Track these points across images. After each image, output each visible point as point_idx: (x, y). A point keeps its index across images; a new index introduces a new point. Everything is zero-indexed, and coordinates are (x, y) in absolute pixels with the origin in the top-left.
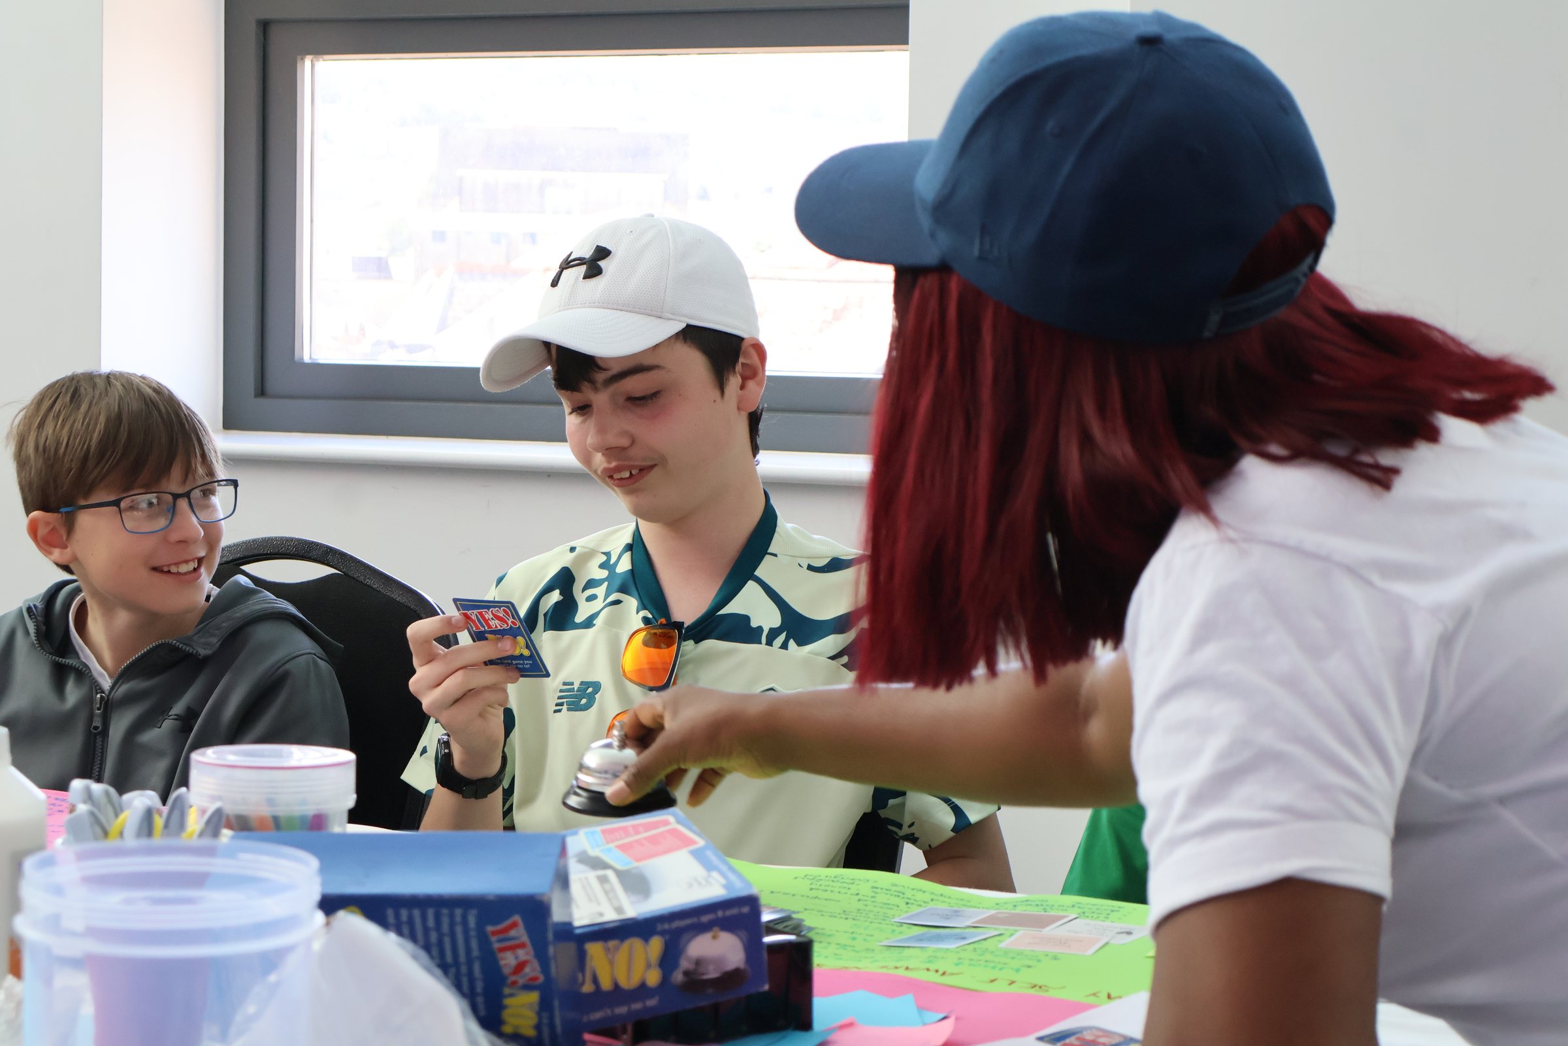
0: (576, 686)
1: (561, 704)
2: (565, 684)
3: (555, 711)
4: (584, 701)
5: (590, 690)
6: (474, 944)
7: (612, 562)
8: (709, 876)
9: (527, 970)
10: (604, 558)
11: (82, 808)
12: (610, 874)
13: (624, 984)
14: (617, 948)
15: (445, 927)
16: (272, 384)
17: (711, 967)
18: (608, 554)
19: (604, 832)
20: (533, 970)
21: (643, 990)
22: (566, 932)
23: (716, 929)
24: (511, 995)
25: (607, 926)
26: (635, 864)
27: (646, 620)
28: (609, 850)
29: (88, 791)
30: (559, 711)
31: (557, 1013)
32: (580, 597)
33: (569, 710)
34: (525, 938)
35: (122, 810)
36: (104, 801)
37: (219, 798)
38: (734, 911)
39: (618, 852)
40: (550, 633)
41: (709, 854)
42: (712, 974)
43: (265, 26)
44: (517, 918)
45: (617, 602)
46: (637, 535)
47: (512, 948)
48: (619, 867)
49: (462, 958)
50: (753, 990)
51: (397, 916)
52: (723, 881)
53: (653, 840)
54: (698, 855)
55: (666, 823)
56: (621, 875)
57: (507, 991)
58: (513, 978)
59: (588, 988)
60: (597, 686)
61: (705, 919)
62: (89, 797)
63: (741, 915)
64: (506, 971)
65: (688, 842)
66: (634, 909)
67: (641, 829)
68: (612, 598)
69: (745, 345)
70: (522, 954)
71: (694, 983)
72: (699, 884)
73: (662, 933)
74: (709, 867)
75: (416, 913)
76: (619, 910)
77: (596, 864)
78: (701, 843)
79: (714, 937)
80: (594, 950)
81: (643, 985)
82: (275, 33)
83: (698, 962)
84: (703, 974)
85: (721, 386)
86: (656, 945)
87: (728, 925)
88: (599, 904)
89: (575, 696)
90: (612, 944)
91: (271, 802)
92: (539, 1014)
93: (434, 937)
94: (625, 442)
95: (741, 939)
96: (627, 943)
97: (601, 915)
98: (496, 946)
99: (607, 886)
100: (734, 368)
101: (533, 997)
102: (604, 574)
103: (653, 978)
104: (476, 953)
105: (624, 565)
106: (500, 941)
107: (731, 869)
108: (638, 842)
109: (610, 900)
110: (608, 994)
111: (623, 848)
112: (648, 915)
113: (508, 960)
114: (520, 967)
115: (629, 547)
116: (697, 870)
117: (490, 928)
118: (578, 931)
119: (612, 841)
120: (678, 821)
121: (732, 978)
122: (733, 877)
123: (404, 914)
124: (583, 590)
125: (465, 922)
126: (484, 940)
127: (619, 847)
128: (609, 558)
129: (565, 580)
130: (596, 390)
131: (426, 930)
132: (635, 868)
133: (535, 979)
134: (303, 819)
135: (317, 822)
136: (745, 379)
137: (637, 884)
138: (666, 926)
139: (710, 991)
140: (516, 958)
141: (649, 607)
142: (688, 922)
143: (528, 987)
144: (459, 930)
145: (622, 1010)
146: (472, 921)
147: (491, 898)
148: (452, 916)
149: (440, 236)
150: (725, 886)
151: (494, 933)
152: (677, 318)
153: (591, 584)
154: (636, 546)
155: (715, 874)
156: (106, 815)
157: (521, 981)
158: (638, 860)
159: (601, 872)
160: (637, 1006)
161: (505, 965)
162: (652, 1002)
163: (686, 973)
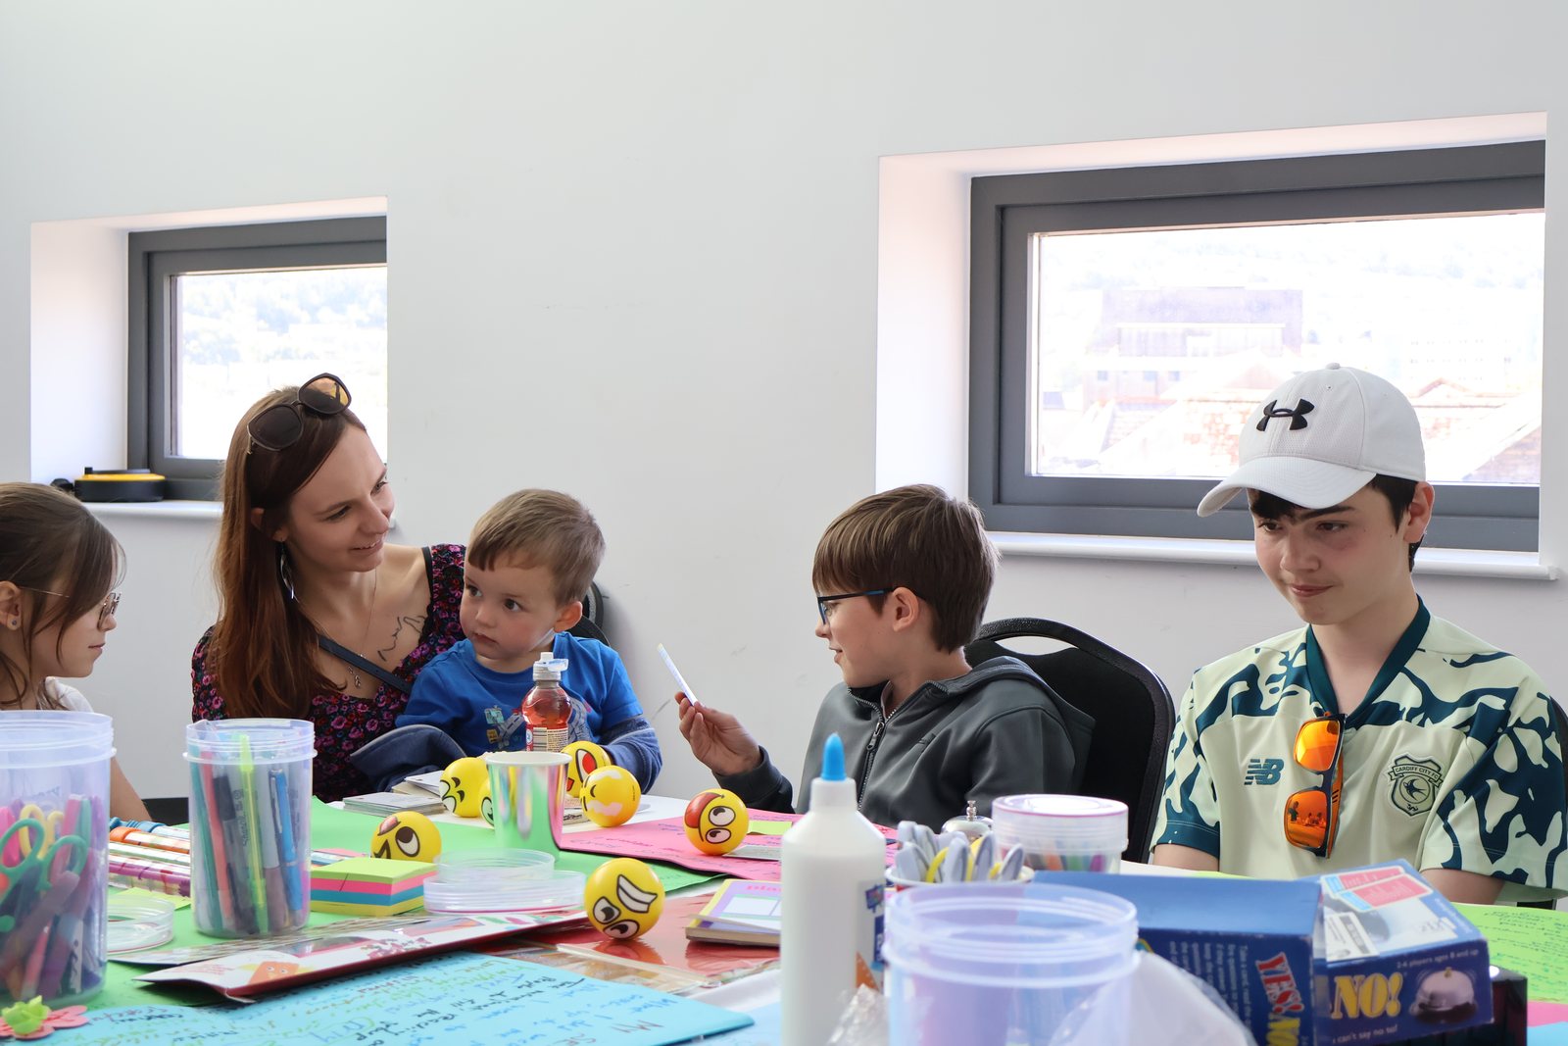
0: (1262, 763)
1: (1252, 778)
2: (1252, 761)
3: (1246, 783)
4: (1270, 776)
5: (1274, 767)
6: (1244, 976)
7: (1290, 659)
8: (1440, 921)
9: (1290, 999)
10: (1284, 656)
11: (908, 845)
12: (1352, 915)
13: (1367, 1012)
14: (1362, 982)
15: (1220, 960)
16: (1007, 494)
17: (1444, 1002)
18: (1287, 653)
19: (1342, 878)
20: (1295, 999)
21: (1383, 1019)
22: (1322, 967)
23: (1448, 968)
24: (1275, 1020)
25: (1353, 962)
26: (1373, 908)
27: (1317, 710)
28: (1348, 895)
29: (913, 831)
30: (1250, 783)
31: (1315, 1037)
32: (1264, 689)
33: (1258, 783)
34: (1289, 972)
35: (939, 850)
36: (925, 839)
37: (1017, 840)
38: (1466, 953)
39: (1357, 897)
40: (1238, 717)
41: (1438, 900)
42: (1445, 1007)
43: (1002, 210)
44: (1282, 954)
45: (1294, 693)
46: (1310, 635)
47: (1278, 980)
48: (1359, 910)
49: (1234, 987)
50: (1481, 1022)
51: (1179, 948)
52: (1454, 927)
53: (1386, 887)
54: (1426, 901)
55: (1397, 873)
56: (1362, 917)
57: (1271, 1016)
58: (1277, 1006)
59: (1336, 1015)
60: (1280, 764)
61: (1439, 959)
62: (914, 836)
63: (1471, 958)
64: (1271, 999)
65: (1417, 890)
66: (1377, 949)
67: (1375, 877)
68: (1288, 689)
69: (1418, 489)
70: (1285, 985)
71: (1429, 1014)
72: (1432, 928)
73: (1402, 971)
74: (1440, 914)
75: (1195, 946)
76: (1363, 948)
77: (1339, 907)
78: (1430, 891)
79: (1447, 976)
80: (1343, 983)
81: (1385, 1014)
82: (1010, 215)
83: (1433, 997)
84: (1437, 1007)
85: (1397, 521)
86: (1396, 981)
87: (1460, 965)
88: (1344, 942)
89: (1262, 772)
90: (1358, 978)
91: (1059, 844)
92: (1299, 1037)
93: (1209, 967)
94: (1314, 565)
95: (1470, 978)
96: (1371, 978)
97: (1348, 952)
98: (1263, 977)
99: (1350, 927)
100: (1408, 506)
101: (1295, 1023)
102: (1283, 669)
103: (1393, 1009)
104: (1245, 983)
105: (1300, 661)
106: (1266, 974)
107: (1459, 915)
108: (1373, 888)
109: (1354, 939)
110: (1353, 1020)
111: (1362, 893)
112: (1390, 954)
113: (1274, 991)
114: (1284, 996)
115: (1304, 646)
116: (1429, 916)
117: (1258, 963)
118: (1330, 966)
119: (1350, 887)
120: (1407, 872)
121: (1461, 1012)
122: (1462, 924)
123: (1185, 946)
124: (1267, 684)
125: (1237, 956)
126: (1253, 973)
127: (1357, 892)
128: (1287, 657)
129: (1251, 674)
130: (1294, 522)
131: (1203, 962)
132: (1373, 911)
133: (1298, 1007)
134: (1086, 858)
135: (1097, 863)
136: (1414, 515)
137: (1376, 925)
138: (1405, 964)
139: (1443, 1022)
140: (1281, 989)
141: (1322, 700)
142: (1424, 961)
143: (1290, 1014)
144: (1231, 962)
145: (1366, 1035)
146: (1243, 956)
147: (1261, 936)
148: (1226, 951)
149: (1103, 376)
150: (1455, 931)
151: (1262, 967)
152: (1370, 469)
153: (1272, 679)
154: (1311, 645)
155: (1445, 920)
156: (927, 852)
157: (1285, 1009)
158: (1375, 905)
159: (1343, 914)
160: (1379, 1032)
161: (1271, 994)
162: (1391, 1030)
163: (1422, 1006)
